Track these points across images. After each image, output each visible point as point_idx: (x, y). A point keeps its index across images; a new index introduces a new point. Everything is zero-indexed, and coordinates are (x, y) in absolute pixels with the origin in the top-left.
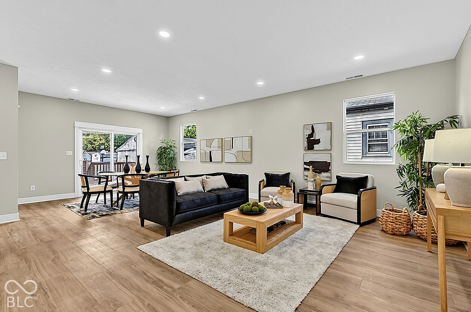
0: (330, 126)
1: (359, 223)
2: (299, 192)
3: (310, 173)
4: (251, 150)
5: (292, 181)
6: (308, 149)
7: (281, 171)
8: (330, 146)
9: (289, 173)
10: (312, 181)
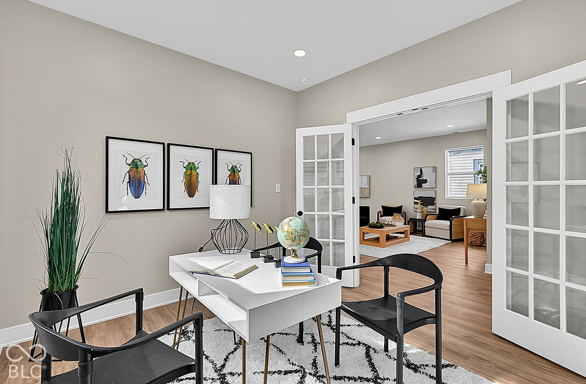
0: (435, 169)
1: (451, 239)
2: (409, 220)
3: (418, 206)
4: (369, 186)
5: (404, 212)
6: (418, 187)
7: (394, 204)
8: (435, 185)
9: (402, 206)
10: (420, 212)
